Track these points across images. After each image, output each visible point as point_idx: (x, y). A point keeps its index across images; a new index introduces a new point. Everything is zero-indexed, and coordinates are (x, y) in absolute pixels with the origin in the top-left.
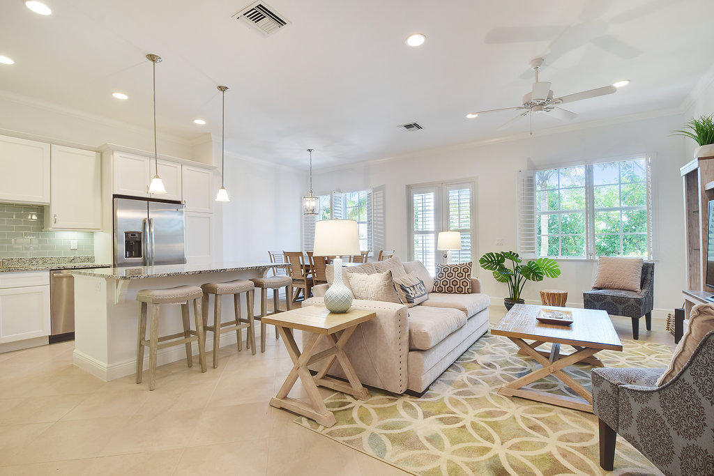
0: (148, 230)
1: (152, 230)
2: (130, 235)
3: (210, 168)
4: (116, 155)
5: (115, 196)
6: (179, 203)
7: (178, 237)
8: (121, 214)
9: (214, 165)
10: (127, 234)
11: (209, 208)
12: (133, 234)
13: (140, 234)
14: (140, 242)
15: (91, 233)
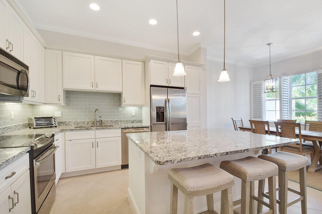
0: (167, 105)
1: (170, 105)
2: (158, 108)
3: (200, 66)
4: (152, 61)
5: (151, 86)
6: (183, 88)
7: (183, 108)
8: (154, 97)
9: (202, 63)
10: (157, 108)
11: (199, 91)
12: (160, 108)
13: (163, 108)
14: (163, 113)
15: (141, 107)
